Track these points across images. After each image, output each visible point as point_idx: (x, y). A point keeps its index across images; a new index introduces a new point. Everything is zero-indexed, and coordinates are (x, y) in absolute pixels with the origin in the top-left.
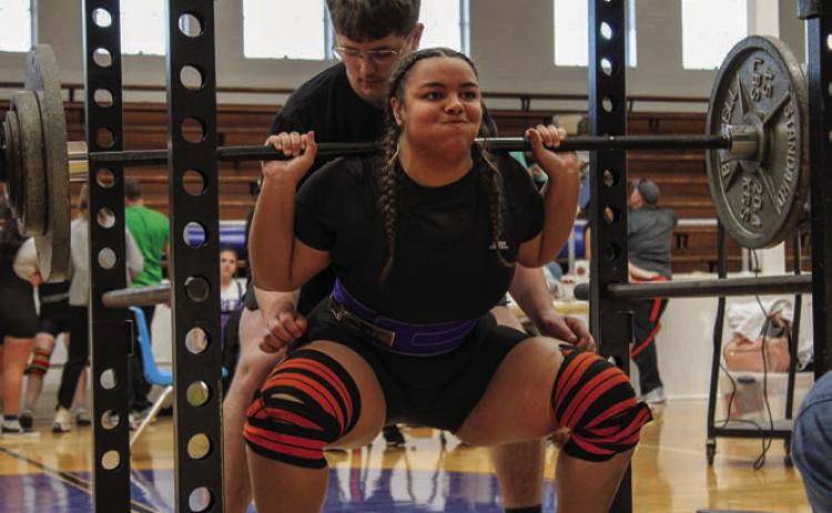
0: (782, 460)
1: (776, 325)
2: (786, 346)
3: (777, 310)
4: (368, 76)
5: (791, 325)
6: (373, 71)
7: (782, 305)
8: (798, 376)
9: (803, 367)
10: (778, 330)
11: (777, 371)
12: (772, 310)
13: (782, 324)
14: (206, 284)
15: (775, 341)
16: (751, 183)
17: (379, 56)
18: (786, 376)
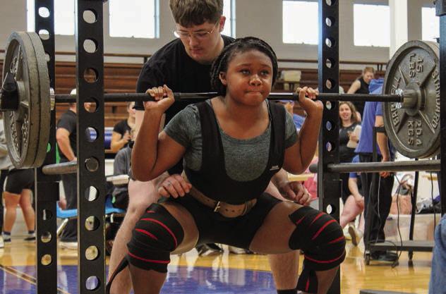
0: (407, 263)
1: (404, 188)
2: (410, 200)
3: (405, 179)
4: (194, 47)
5: (413, 188)
6: (197, 43)
7: (408, 177)
8: (416, 216)
9: (419, 211)
10: (406, 191)
11: (405, 213)
12: (402, 179)
13: (408, 188)
14: (97, 162)
15: (404, 197)
16: (414, 123)
17: (201, 35)
18: (410, 216)
